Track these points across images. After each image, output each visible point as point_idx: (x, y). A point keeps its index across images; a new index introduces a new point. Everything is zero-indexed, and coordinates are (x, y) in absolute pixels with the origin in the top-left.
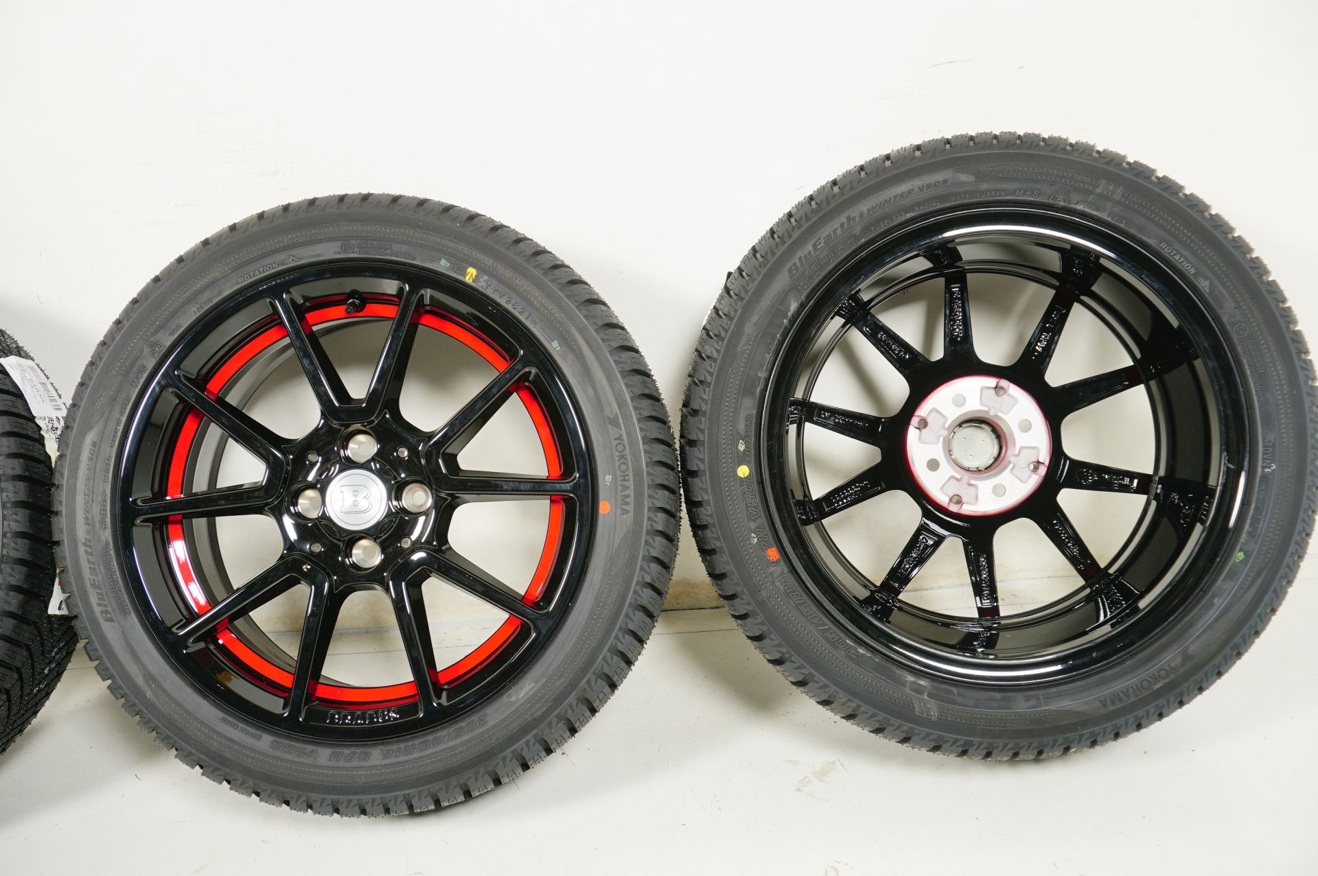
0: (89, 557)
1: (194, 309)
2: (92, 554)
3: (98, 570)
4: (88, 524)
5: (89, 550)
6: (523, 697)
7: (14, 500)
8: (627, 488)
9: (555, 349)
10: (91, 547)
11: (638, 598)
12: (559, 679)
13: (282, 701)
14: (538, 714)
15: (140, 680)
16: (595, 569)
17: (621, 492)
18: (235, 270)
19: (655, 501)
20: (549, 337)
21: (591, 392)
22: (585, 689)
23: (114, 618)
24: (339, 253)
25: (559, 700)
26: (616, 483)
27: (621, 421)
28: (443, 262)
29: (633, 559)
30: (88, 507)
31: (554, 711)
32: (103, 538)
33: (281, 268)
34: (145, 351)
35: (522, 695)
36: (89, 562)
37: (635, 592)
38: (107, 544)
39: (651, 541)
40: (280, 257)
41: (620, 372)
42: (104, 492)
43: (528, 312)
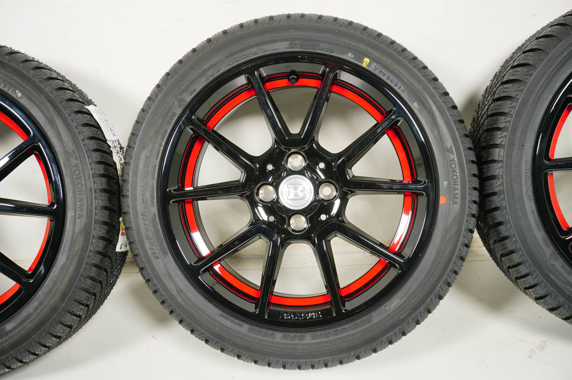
0: (144, 222)
1: (204, 80)
2: (146, 220)
3: (149, 229)
4: (144, 203)
5: (145, 218)
6: (393, 307)
7: (100, 188)
8: (457, 189)
9: (415, 107)
10: (145, 216)
11: (461, 252)
12: (414, 298)
13: (254, 305)
14: (402, 317)
15: (174, 292)
16: (436, 236)
17: (453, 191)
18: (227, 57)
19: (472, 197)
20: (412, 100)
21: (436, 133)
22: (429, 304)
23: (159, 257)
24: (288, 48)
25: (414, 309)
26: (450, 186)
27: (454, 150)
28: (350, 55)
29: (459, 230)
30: (144, 194)
31: (411, 315)
32: (152, 211)
33: (254, 56)
34: (175, 104)
35: (392, 306)
36: (145, 224)
37: (460, 249)
38: (155, 214)
39: (469, 220)
40: (254, 50)
41: (454, 121)
42: (153, 185)
43: (399, 85)
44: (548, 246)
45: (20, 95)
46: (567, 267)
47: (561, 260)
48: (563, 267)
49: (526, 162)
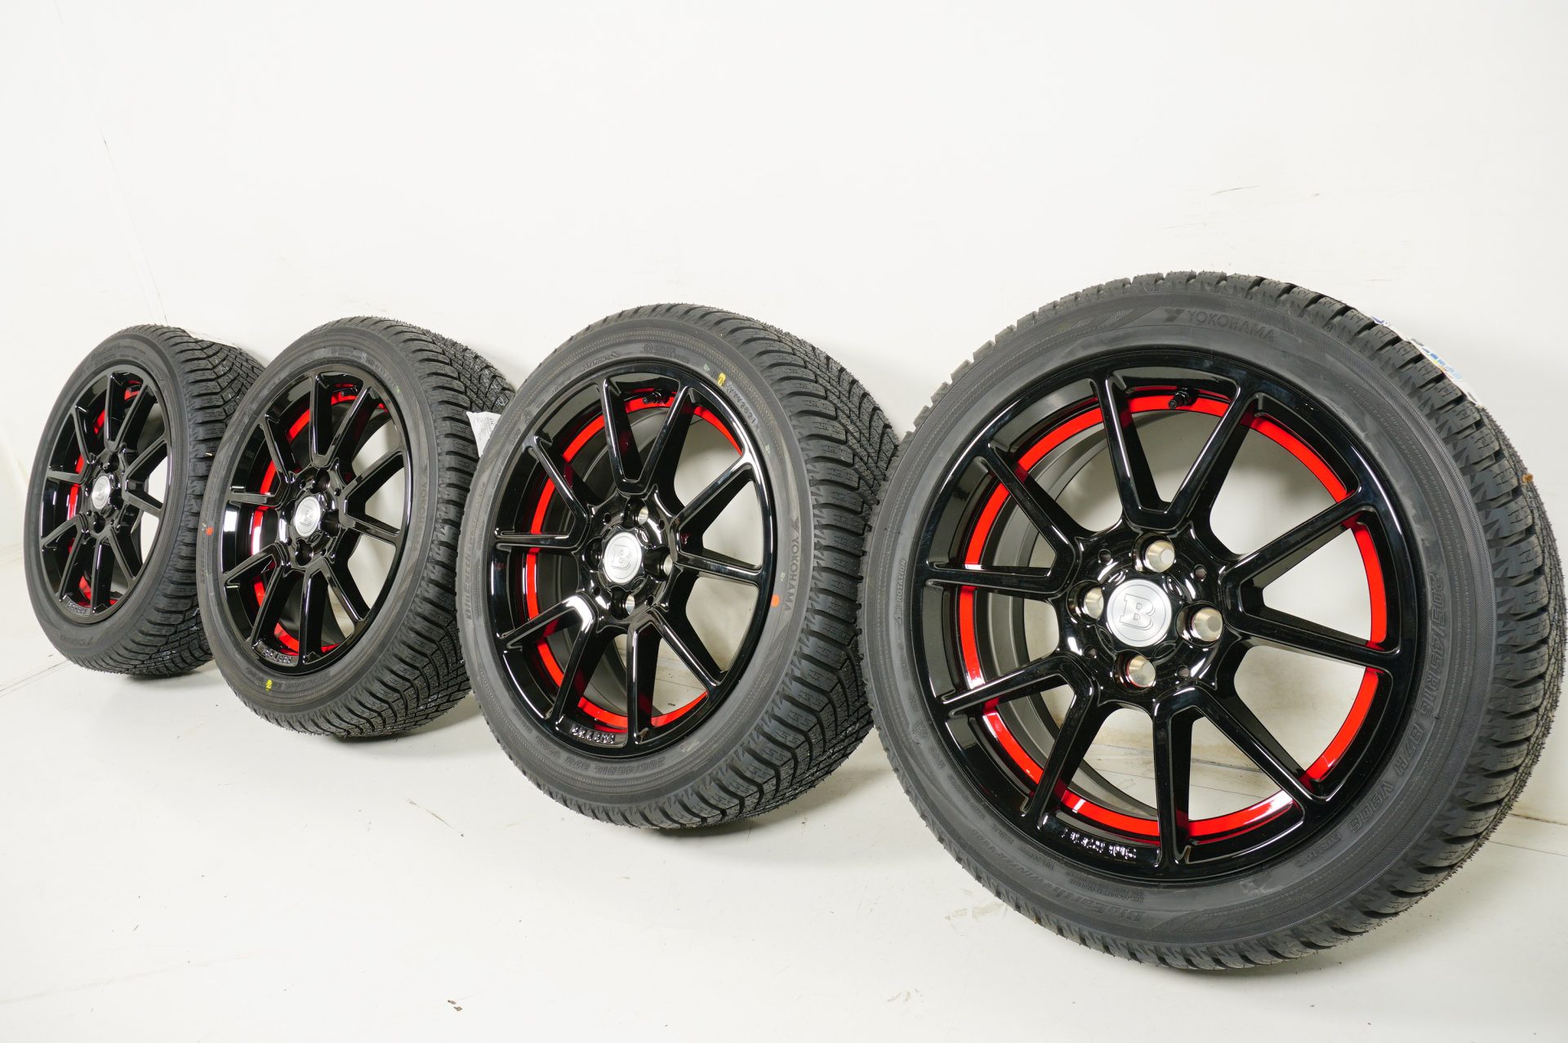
0: (467, 567)
1: (553, 389)
2: (469, 566)
3: (470, 578)
4: (471, 543)
5: (468, 562)
6: (689, 751)
7: (443, 517)
8: (793, 587)
9: (767, 452)
11: (786, 688)
12: (715, 743)
14: (696, 769)
16: (758, 654)
17: (788, 589)
18: (579, 360)
19: (814, 603)
20: (764, 441)
22: (733, 758)
23: (472, 617)
24: (642, 352)
25: (713, 760)
26: (786, 581)
27: (800, 525)
28: (706, 367)
29: (786, 650)
30: (473, 531)
31: (708, 770)
32: (478, 556)
33: (607, 361)
34: (521, 418)
35: (687, 750)
36: (467, 572)
37: (783, 682)
38: (479, 560)
39: (805, 640)
40: (608, 352)
41: (810, 481)
42: (484, 521)
43: (754, 416)
44: (915, 709)
45: (398, 391)
46: (938, 751)
47: (932, 737)
48: (932, 749)
49: (901, 561)
